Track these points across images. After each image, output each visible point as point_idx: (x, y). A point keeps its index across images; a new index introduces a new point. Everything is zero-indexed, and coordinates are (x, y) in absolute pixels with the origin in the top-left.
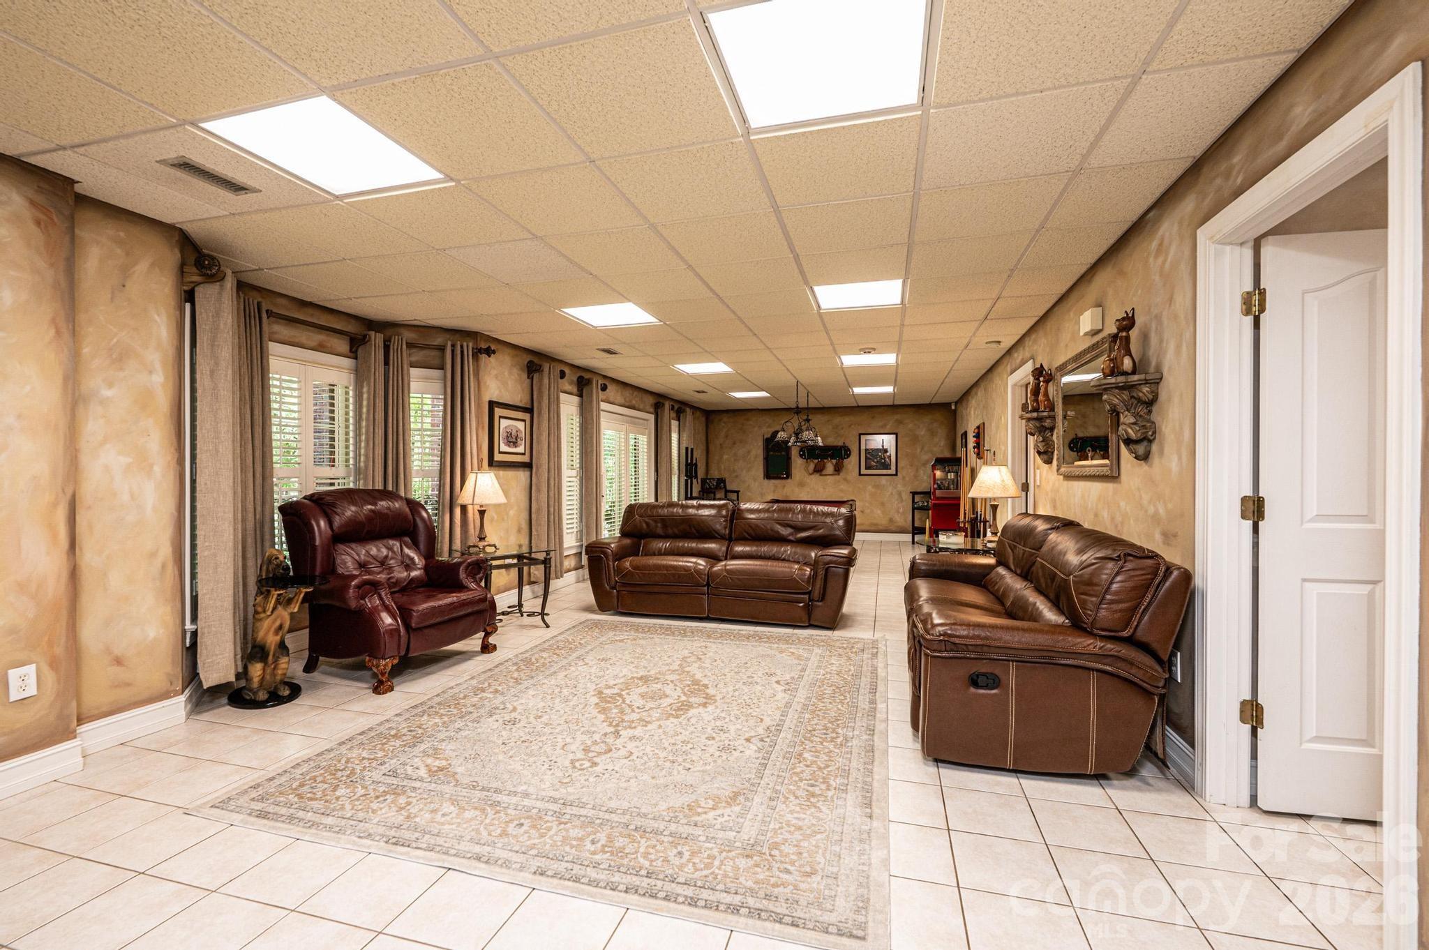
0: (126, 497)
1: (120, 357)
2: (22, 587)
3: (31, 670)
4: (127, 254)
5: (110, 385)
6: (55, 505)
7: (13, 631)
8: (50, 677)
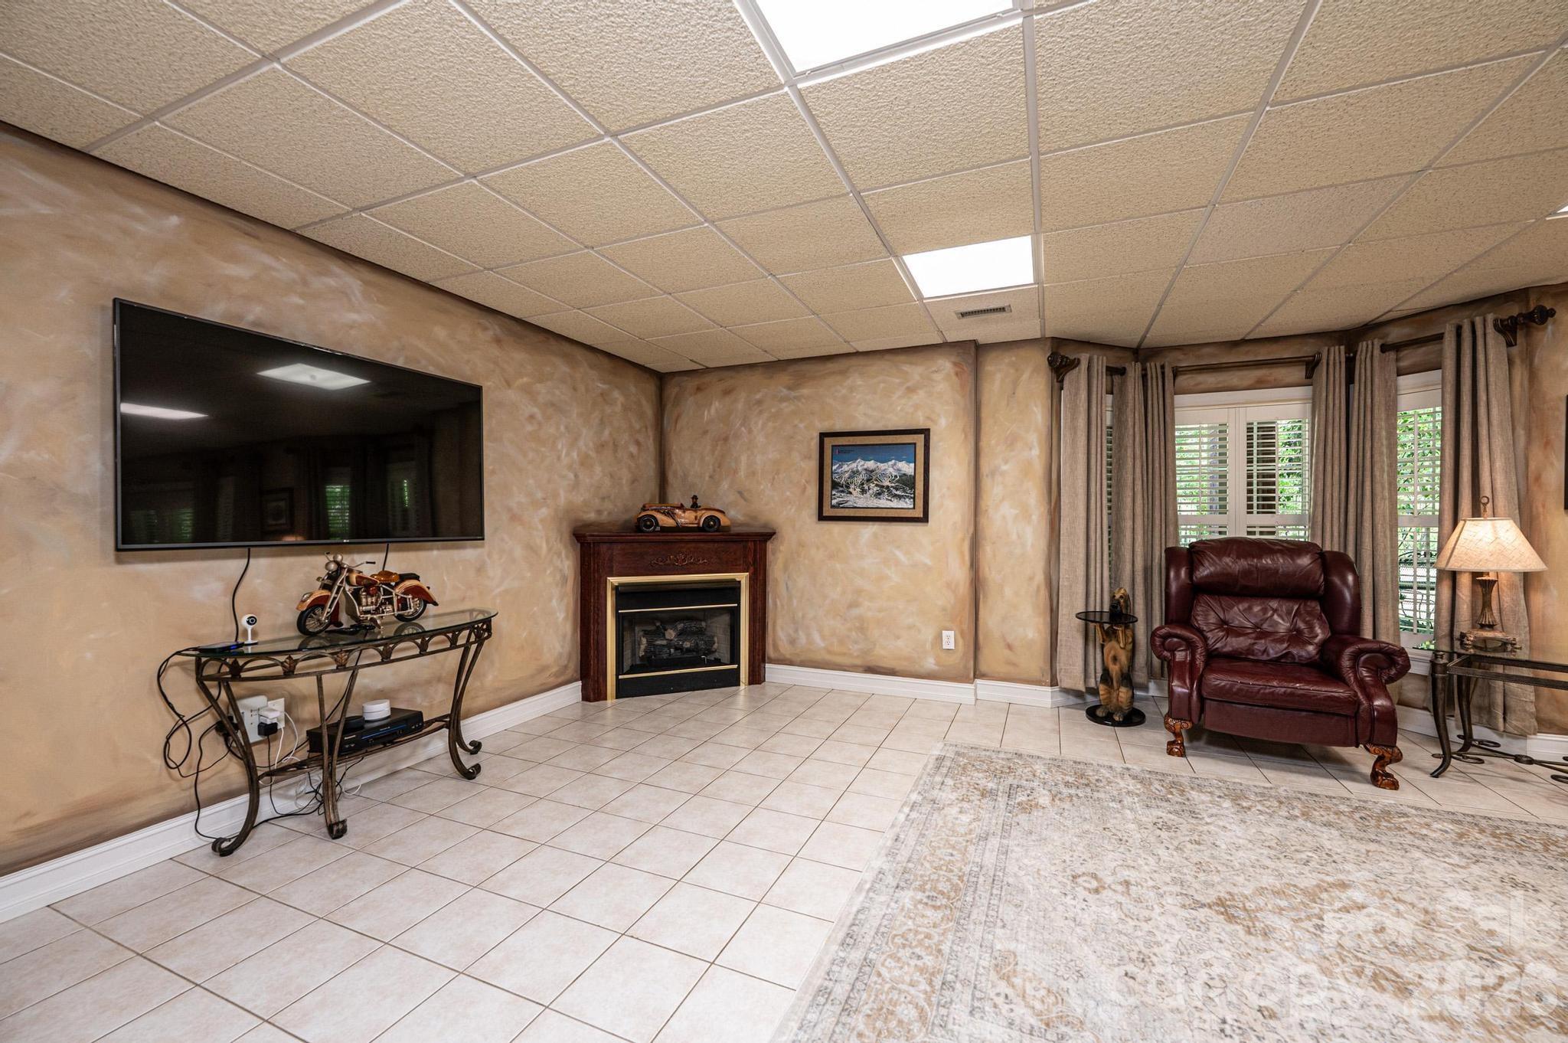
0: (1014, 537)
1: (1012, 442)
2: (948, 585)
3: (952, 633)
4: (1017, 370)
5: (1006, 462)
6: (963, 540)
7: (944, 609)
8: (961, 642)
